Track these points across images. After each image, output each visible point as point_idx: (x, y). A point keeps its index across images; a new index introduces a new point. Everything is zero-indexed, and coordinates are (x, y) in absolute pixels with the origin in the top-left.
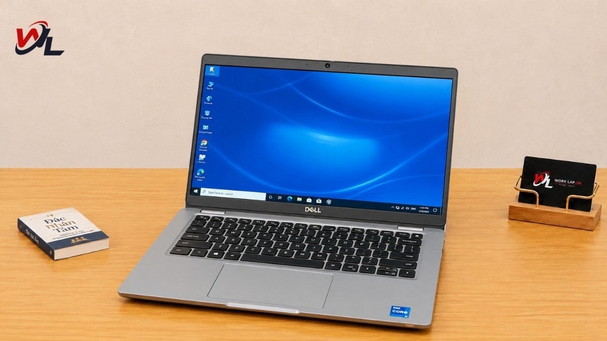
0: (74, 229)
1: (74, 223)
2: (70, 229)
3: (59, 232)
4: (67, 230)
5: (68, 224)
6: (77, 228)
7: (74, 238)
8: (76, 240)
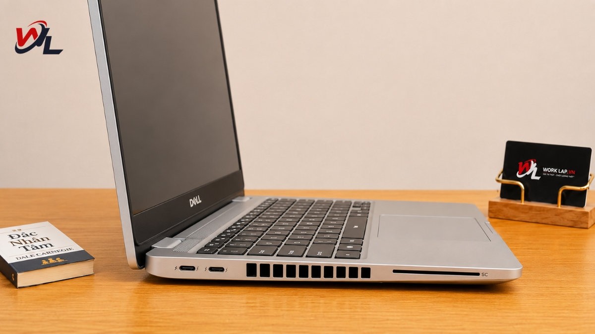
0: (47, 247)
1: (48, 239)
2: (42, 248)
3: (27, 250)
4: (38, 248)
5: (41, 240)
6: (52, 246)
7: (46, 259)
8: (49, 261)
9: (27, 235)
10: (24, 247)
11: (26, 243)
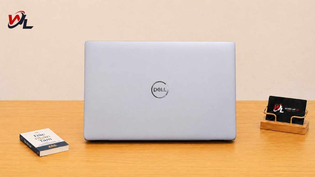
0: (49, 140)
1: (50, 137)
4: (46, 140)
5: (46, 137)
6: (51, 139)
7: (50, 145)
8: (51, 146)
9: (41, 135)
10: (41, 140)
11: (41, 139)
